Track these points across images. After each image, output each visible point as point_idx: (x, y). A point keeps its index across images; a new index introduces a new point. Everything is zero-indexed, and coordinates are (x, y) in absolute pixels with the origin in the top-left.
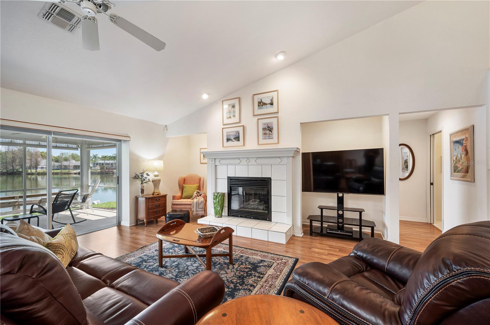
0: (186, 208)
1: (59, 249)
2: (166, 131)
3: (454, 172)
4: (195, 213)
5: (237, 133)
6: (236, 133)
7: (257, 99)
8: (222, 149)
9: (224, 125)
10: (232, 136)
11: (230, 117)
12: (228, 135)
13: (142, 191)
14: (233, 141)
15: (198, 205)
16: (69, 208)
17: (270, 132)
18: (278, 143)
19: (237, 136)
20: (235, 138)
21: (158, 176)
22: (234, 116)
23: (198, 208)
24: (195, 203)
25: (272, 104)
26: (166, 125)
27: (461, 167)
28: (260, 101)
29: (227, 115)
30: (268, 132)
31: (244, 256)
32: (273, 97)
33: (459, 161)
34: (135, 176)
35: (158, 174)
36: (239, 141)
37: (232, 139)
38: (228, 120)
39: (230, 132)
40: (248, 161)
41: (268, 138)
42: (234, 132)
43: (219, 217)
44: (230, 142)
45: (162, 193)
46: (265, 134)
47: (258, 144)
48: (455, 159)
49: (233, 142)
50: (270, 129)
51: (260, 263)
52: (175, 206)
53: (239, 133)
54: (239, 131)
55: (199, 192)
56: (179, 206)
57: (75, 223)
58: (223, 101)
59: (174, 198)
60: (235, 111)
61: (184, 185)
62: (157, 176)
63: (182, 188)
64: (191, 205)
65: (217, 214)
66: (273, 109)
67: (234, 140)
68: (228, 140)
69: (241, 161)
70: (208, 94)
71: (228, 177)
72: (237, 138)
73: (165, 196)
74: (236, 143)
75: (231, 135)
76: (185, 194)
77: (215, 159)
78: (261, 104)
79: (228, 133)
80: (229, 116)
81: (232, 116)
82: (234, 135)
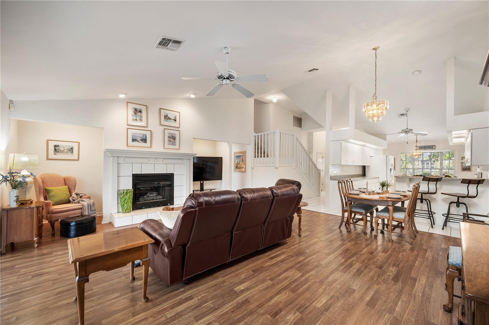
0: (75, 214)
3: (236, 168)
5: (144, 136)
6: (143, 136)
7: (163, 113)
8: (126, 148)
9: (128, 125)
10: (138, 138)
11: (136, 120)
12: (134, 136)
14: (140, 142)
15: (91, 207)
17: (174, 140)
18: (179, 149)
19: (144, 138)
20: (141, 140)
22: (141, 120)
23: (91, 211)
24: (86, 206)
25: (175, 120)
26: (11, 101)
27: (239, 167)
28: (166, 115)
29: (132, 117)
30: (172, 140)
32: (176, 116)
33: (239, 164)
36: (146, 143)
37: (139, 140)
38: (134, 121)
39: (137, 134)
40: (156, 161)
41: (172, 144)
42: (140, 134)
44: (135, 143)
46: (170, 141)
47: (164, 148)
48: (236, 163)
50: (174, 138)
53: (146, 136)
54: (146, 134)
58: (128, 102)
60: (142, 116)
61: (47, 188)
62: (28, 176)
63: (44, 193)
64: (82, 209)
66: (176, 124)
67: (140, 141)
68: (134, 140)
69: (149, 161)
71: (133, 174)
72: (144, 140)
74: (143, 144)
75: (138, 136)
77: (118, 157)
78: (167, 117)
79: (134, 133)
80: (135, 118)
81: (138, 119)
82: (140, 137)
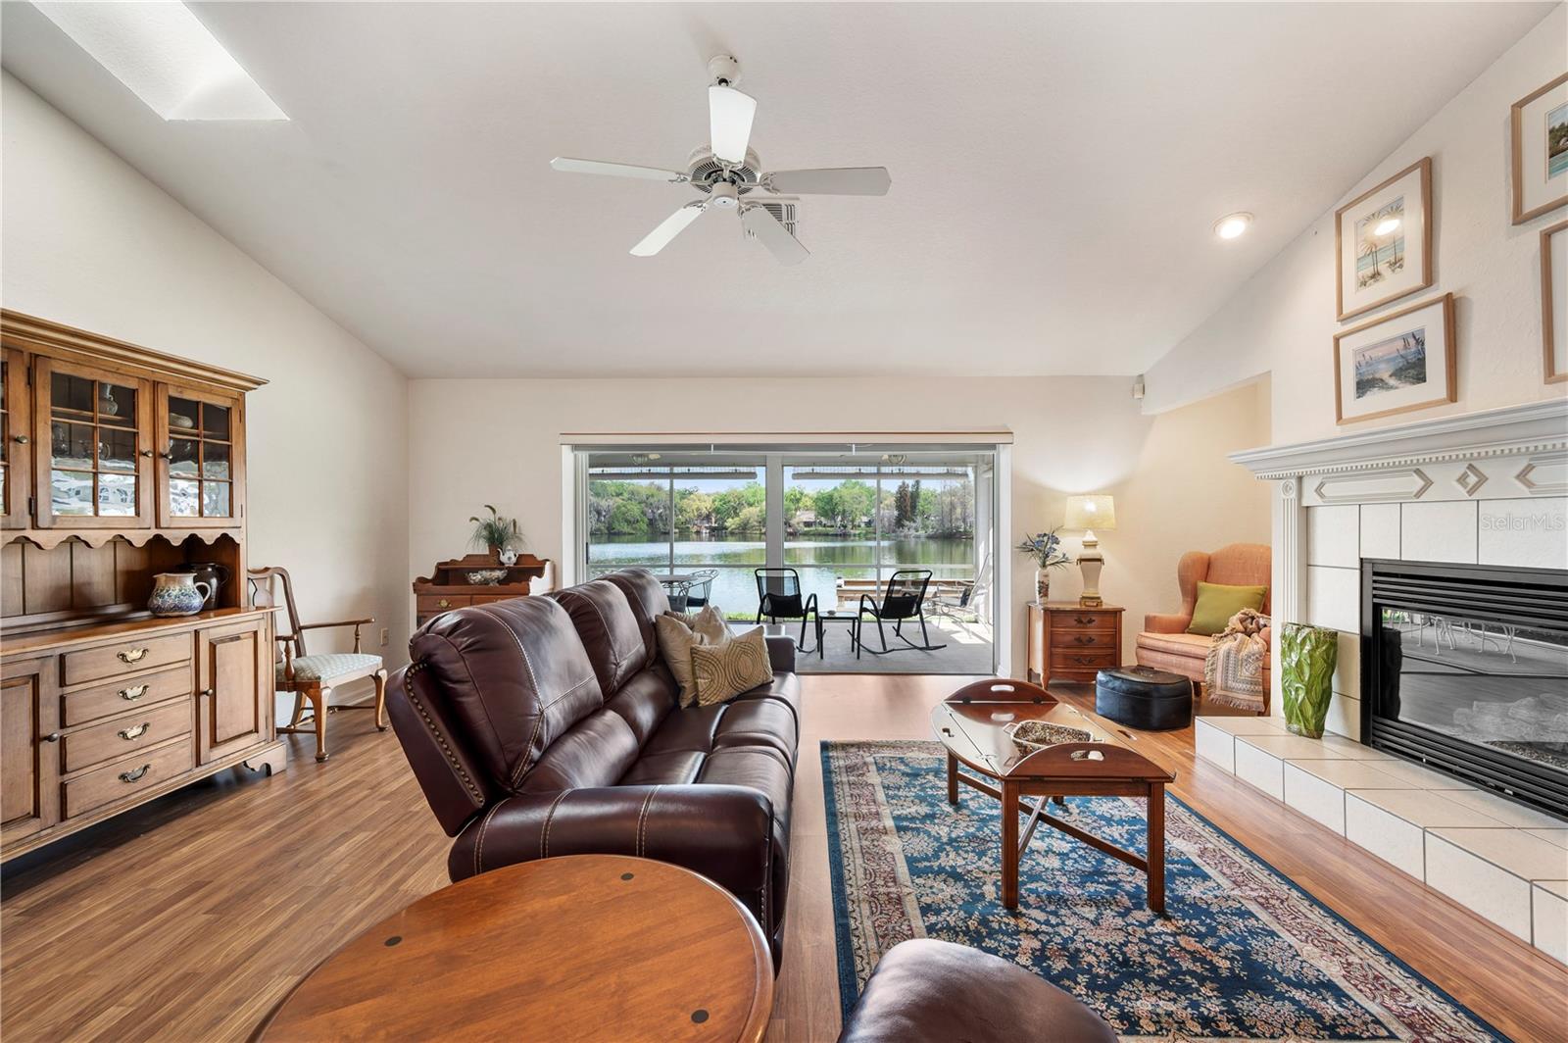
0: (1185, 669)
1: (708, 664)
2: (1138, 395)
4: (1219, 692)
5: (1412, 342)
6: (1406, 346)
7: (1539, 116)
8: (1332, 431)
9: (1344, 320)
10: (1382, 366)
11: (1373, 277)
12: (1363, 363)
13: (1044, 589)
14: (1392, 388)
15: (1235, 665)
16: (919, 611)
19: (1412, 358)
20: (1399, 373)
21: (1095, 545)
22: (1397, 264)
23: (1235, 680)
24: (1222, 658)
26: (1141, 376)
28: (1566, 122)
29: (1358, 269)
31: (1257, 919)
34: (1025, 544)
35: (1095, 539)
36: (1424, 380)
37: (1385, 376)
38: (1365, 291)
39: (1375, 346)
40: (1472, 479)
42: (1392, 340)
43: (1300, 734)
44: (1376, 400)
45: (1109, 602)
47: (1552, 378)
49: (1392, 391)
51: (1299, 985)
52: (1145, 653)
53: (1420, 342)
54: (1422, 331)
55: (1253, 618)
56: (1159, 656)
57: (928, 648)
58: (1338, 214)
59: (1151, 624)
60: (1403, 238)
61: (1201, 584)
62: (1093, 545)
63: (1192, 595)
64: (1205, 660)
65: (1294, 718)
67: (1392, 382)
68: (1363, 386)
69: (1428, 483)
70: (1249, 214)
71: (1361, 559)
72: (1413, 369)
73: (1116, 614)
74: (1407, 394)
75: (1379, 361)
76: (1199, 617)
77: (1300, 478)
79: (1362, 352)
80: (1370, 271)
81: (1383, 267)
82: (1394, 359)
